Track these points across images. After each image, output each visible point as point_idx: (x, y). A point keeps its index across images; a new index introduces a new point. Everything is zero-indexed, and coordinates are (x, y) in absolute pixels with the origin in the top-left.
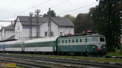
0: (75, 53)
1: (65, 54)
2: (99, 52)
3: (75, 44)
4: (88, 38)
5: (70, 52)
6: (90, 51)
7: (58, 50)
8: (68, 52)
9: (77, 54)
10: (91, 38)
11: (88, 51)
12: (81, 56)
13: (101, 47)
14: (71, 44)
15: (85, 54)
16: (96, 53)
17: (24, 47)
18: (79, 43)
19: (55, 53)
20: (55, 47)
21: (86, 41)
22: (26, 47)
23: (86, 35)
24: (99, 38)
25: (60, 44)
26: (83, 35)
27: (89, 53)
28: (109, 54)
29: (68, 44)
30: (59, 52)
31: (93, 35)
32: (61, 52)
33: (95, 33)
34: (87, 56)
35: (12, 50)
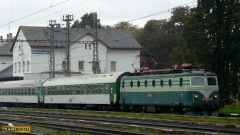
0: (157, 106)
1: (137, 108)
2: (206, 105)
3: (158, 89)
4: (184, 78)
5: (146, 106)
6: (190, 104)
7: (121, 102)
8: (142, 106)
9: (162, 109)
10: (190, 78)
11: (185, 103)
12: (170, 112)
13: (210, 96)
14: (150, 89)
15: (178, 110)
16: (200, 107)
17: (44, 94)
18: (166, 88)
19: (113, 107)
20: (115, 96)
21: (181, 85)
22: (49, 93)
23: (181, 72)
24: (205, 79)
25: (127, 89)
26: (175, 72)
27: (186, 107)
28: (225, 109)
29: (142, 89)
30: (124, 104)
31: (194, 72)
32: (128, 106)
33: (197, 68)
34: (183, 113)
35: (14, 101)
